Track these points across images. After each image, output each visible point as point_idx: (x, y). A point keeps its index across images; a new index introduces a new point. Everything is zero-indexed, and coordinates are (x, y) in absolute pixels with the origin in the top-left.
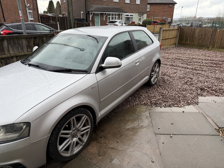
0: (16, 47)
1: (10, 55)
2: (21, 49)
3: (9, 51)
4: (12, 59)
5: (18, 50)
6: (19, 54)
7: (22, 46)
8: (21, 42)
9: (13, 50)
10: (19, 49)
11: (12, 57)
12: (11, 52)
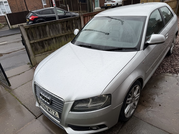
0: (54, 30)
1: (51, 37)
2: (58, 31)
3: (50, 34)
4: (52, 40)
5: (56, 33)
6: (57, 35)
7: (58, 29)
8: (57, 26)
9: (53, 32)
10: (57, 31)
11: (52, 39)
12: (52, 35)
